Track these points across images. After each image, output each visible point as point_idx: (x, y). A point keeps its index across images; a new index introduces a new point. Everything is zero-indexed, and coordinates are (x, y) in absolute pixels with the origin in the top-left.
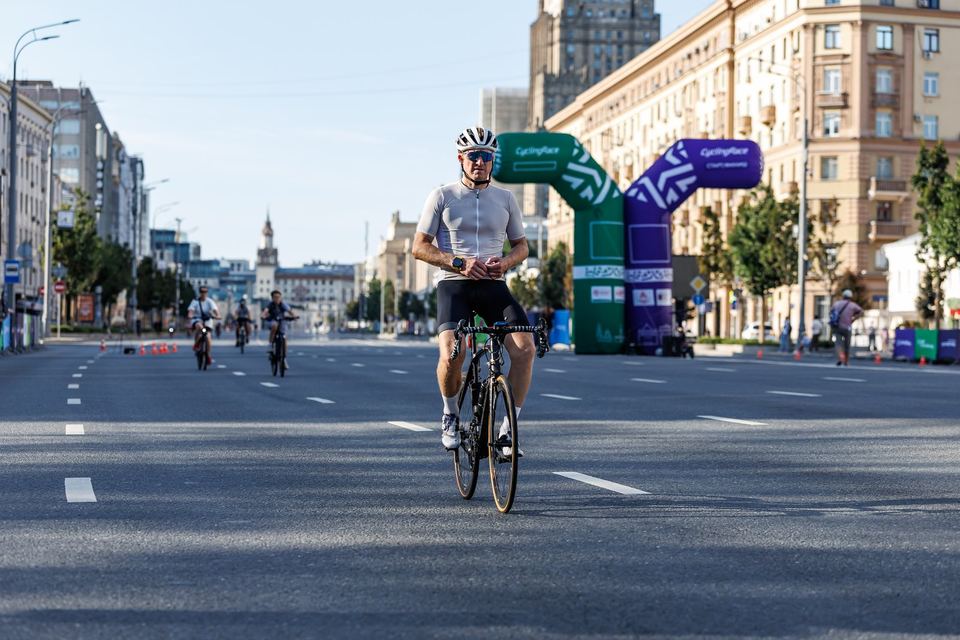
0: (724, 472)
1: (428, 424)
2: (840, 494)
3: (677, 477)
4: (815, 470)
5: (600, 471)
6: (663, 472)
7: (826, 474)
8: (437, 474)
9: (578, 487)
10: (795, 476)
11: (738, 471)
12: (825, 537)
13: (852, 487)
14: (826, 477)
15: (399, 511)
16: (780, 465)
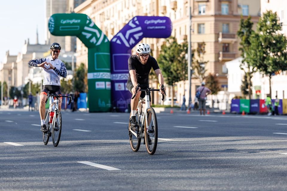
0: (153, 160)
1: (22, 143)
2: (204, 168)
3: (133, 163)
4: (194, 158)
5: (99, 161)
6: (127, 161)
7: (198, 160)
8: (25, 164)
9: (88, 168)
10: (184, 161)
11: (160, 159)
12: (197, 185)
13: (210, 165)
14: (198, 161)
15: (8, 179)
16: (178, 157)
